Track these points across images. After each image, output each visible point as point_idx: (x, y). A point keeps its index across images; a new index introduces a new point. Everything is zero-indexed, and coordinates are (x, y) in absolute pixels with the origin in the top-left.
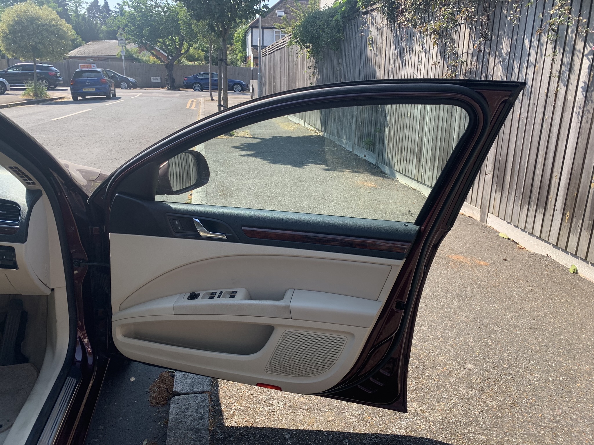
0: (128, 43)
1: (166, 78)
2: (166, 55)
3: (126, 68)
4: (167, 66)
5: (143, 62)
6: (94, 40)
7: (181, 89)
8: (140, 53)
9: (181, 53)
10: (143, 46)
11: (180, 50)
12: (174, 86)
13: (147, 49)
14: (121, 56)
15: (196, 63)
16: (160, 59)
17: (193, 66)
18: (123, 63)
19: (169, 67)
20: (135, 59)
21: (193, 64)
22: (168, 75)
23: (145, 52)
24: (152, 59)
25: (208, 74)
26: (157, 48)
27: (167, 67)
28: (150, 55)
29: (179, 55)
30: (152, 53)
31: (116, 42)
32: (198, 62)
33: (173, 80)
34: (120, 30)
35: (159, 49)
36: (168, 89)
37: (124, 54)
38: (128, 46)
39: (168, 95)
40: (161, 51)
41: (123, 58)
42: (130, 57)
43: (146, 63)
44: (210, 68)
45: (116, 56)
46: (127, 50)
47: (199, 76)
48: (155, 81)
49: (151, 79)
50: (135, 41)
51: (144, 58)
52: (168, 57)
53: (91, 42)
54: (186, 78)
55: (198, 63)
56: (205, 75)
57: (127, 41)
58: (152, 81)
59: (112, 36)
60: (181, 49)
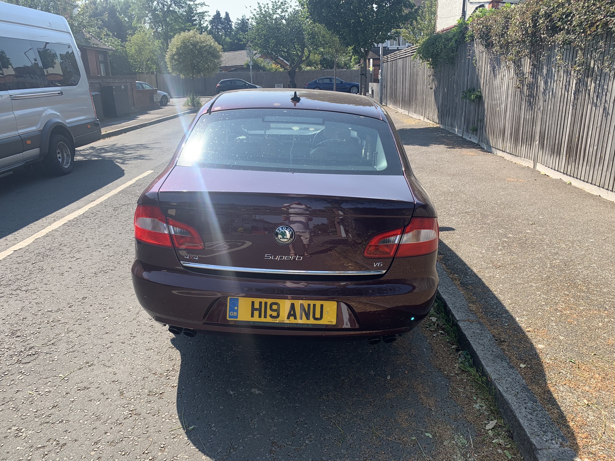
1: (288, 84)
5: (267, 70)
9: (302, 60)
10: (265, 55)
13: (269, 57)
16: (283, 67)
18: (251, 73)
19: (292, 73)
21: (311, 69)
22: (290, 82)
23: (268, 60)
24: (275, 66)
27: (289, 74)
28: (273, 64)
29: (300, 62)
32: (314, 66)
40: (283, 59)
41: (251, 68)
42: (256, 67)
43: (270, 71)
45: (243, 66)
46: (254, 61)
49: (274, 86)
50: (262, 52)
51: (268, 67)
52: (291, 64)
54: (307, 83)
60: (302, 57)
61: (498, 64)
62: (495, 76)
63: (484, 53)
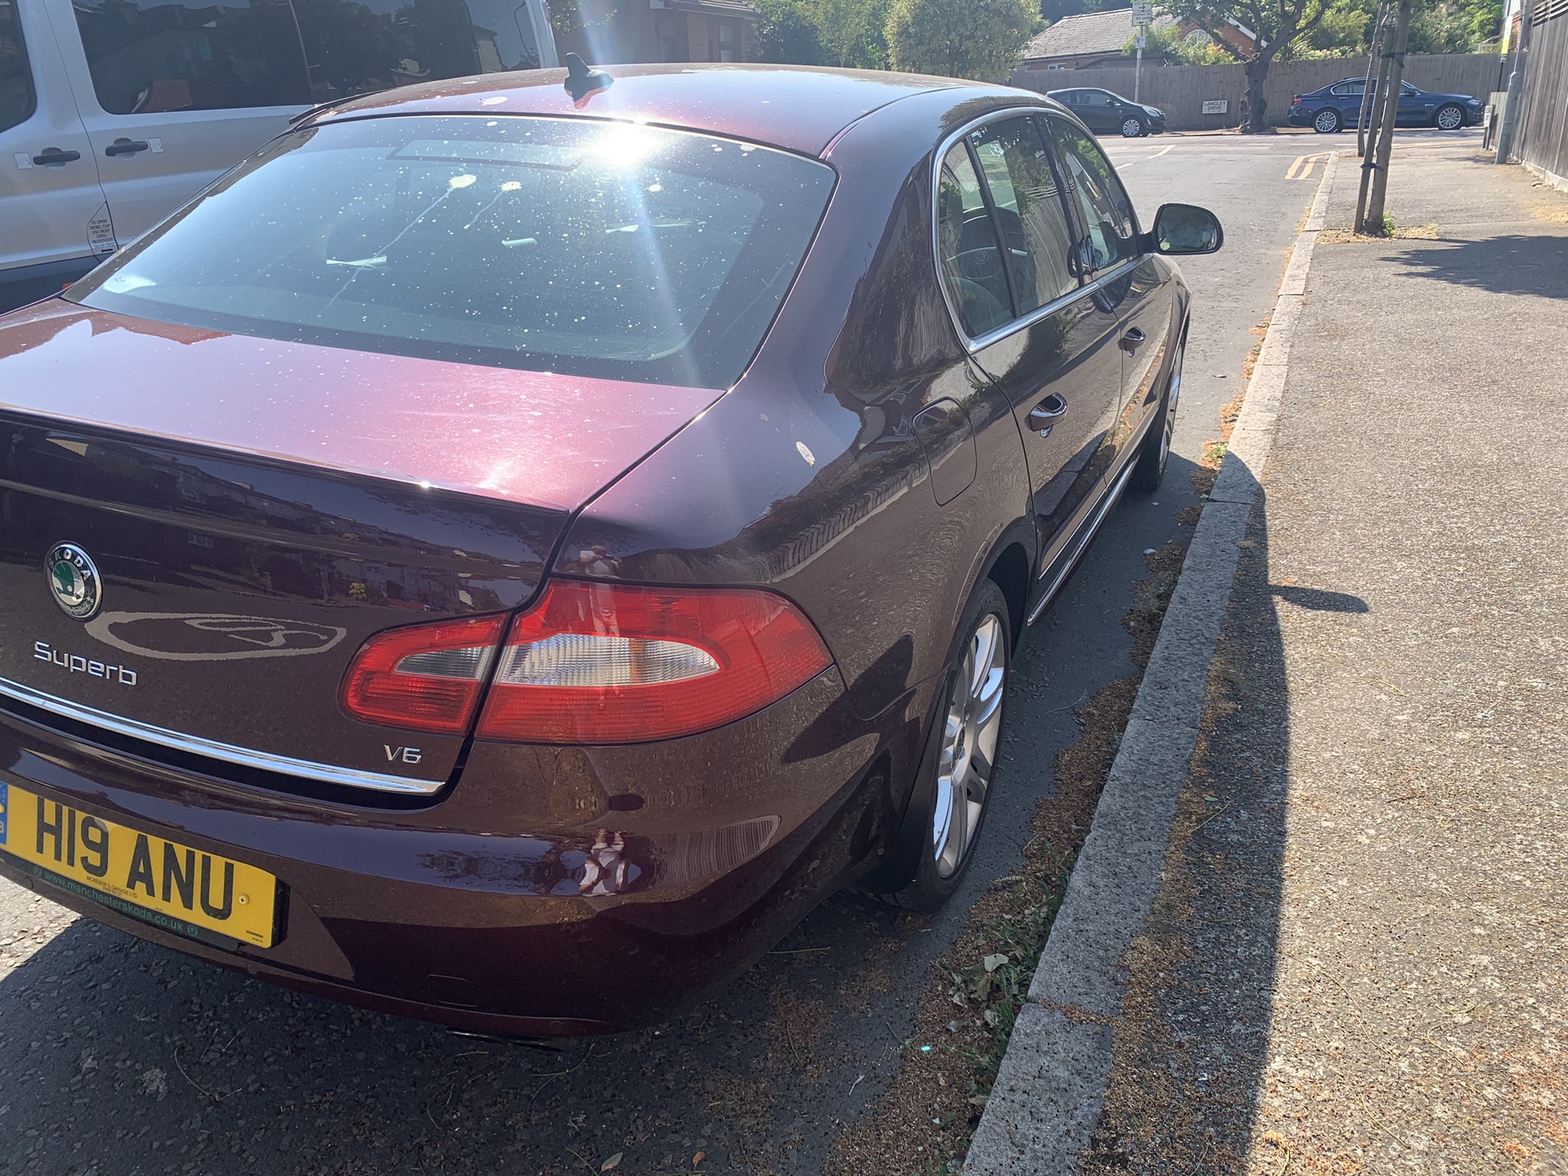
0: (1158, 15)
1: (1242, 102)
2: (1253, 36)
3: (1141, 83)
4: (1250, 69)
5: (1188, 62)
6: (1070, 14)
7: (1280, 130)
8: (1182, 38)
9: (1295, 28)
10: (1191, 19)
11: (1293, 19)
12: (1260, 122)
13: (1203, 26)
14: (1134, 51)
15: (1336, 53)
16: (1234, 52)
17: (1325, 63)
18: (1137, 69)
19: (1257, 70)
20: (1169, 56)
21: (1326, 56)
22: (1248, 94)
23: (1198, 33)
24: (1212, 50)
26: (1232, 21)
27: (1248, 72)
28: (1209, 42)
30: (1215, 36)
31: (1124, 12)
32: (1342, 48)
33: (1260, 106)
35: (1236, 23)
36: (1245, 132)
39: (1242, 148)
40: (1242, 29)
41: (1139, 54)
43: (1195, 64)
45: (1121, 51)
46: (1150, 35)
47: (1337, 90)
48: (1211, 112)
49: (1201, 107)
50: (1176, 8)
51: (1191, 52)
52: (1258, 41)
53: (1065, 20)
54: (1297, 97)
55: (1341, 51)
56: (1356, 87)
57: (1155, 10)
58: (1205, 110)
60: (1297, 18)
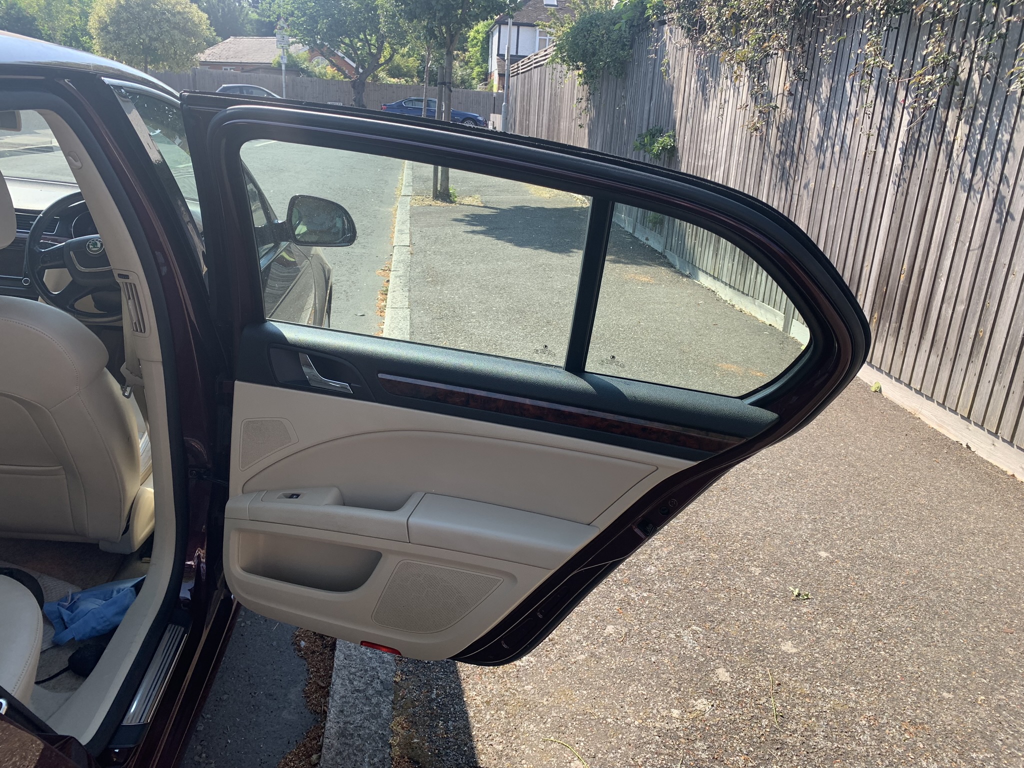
0: (293, 43)
2: (354, 65)
3: (286, 86)
4: (354, 84)
5: (316, 76)
6: (235, 35)
8: (310, 61)
9: (378, 63)
10: (316, 50)
11: (376, 57)
13: (322, 54)
14: (280, 65)
15: (403, 81)
16: (344, 73)
17: (398, 86)
18: (283, 77)
19: (359, 86)
20: (303, 70)
21: (397, 82)
23: (319, 59)
24: (330, 71)
25: (421, 101)
26: (340, 54)
27: (354, 87)
28: (327, 65)
29: (375, 66)
30: (331, 61)
31: (273, 40)
32: (406, 78)
34: (281, 23)
35: (343, 56)
37: (286, 62)
38: (292, 49)
40: (347, 59)
41: (283, 67)
42: (293, 68)
43: (321, 77)
44: (426, 92)
45: (271, 64)
46: (290, 56)
47: (406, 103)
50: (305, 41)
51: (317, 70)
52: (357, 68)
53: (232, 39)
54: (384, 105)
55: (405, 80)
56: (416, 103)
57: (291, 40)
59: (266, 29)
60: (379, 57)
61: (714, 74)
62: (706, 101)
63: (686, 50)
